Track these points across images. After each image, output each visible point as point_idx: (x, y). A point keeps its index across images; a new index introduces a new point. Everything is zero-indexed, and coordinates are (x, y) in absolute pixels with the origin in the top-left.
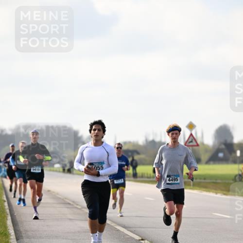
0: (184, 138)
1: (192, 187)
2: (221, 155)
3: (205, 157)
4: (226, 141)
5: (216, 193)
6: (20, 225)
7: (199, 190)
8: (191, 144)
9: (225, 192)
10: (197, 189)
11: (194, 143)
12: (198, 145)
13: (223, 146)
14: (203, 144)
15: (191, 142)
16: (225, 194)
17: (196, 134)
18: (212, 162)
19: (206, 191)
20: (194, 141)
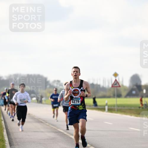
0: (112, 82)
1: (116, 112)
2: (134, 92)
3: (124, 93)
4: (137, 84)
5: (131, 116)
6: (11, 135)
7: (121, 113)
8: (116, 86)
9: (136, 115)
10: (119, 113)
11: (118, 85)
12: (120, 86)
13: (135, 87)
14: (123, 85)
15: (116, 84)
16: (136, 116)
17: (119, 79)
18: (128, 97)
19: (125, 114)
20: (117, 84)
